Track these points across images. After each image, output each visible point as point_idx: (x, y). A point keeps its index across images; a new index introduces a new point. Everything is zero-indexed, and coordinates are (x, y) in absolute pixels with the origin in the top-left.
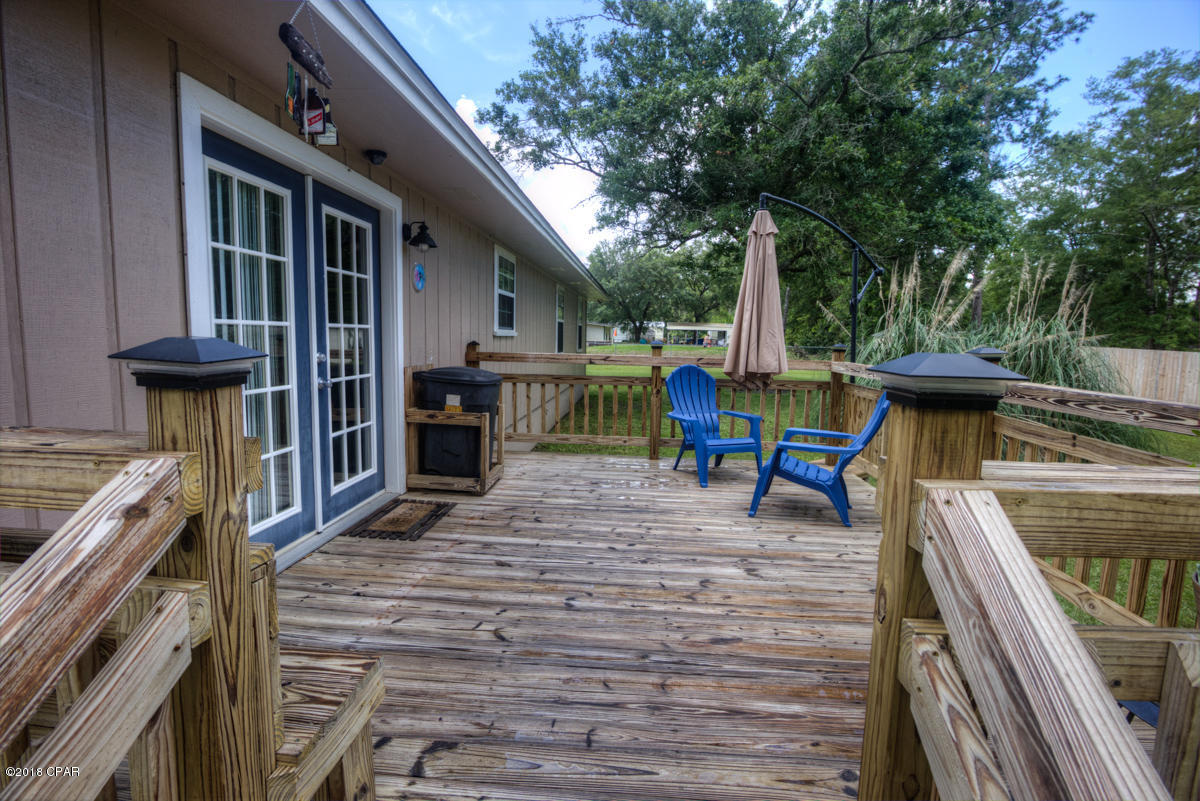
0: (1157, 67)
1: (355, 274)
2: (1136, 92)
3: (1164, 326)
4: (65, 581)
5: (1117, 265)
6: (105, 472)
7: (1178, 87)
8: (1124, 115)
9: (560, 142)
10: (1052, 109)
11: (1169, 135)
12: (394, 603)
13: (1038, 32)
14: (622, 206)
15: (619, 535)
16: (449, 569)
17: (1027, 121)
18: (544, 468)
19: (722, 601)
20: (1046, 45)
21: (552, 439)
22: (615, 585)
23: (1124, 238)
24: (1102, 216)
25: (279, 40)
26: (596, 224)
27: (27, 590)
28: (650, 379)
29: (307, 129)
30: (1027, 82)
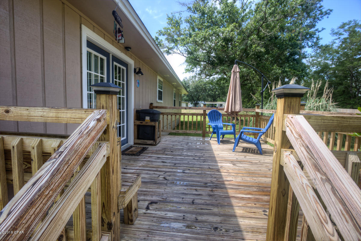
0: (352, 25)
1: (121, 82)
2: (346, 32)
3: (356, 102)
4: (88, 132)
5: (341, 84)
6: (87, 114)
7: (359, 31)
8: (342, 39)
9: (174, 47)
10: (320, 38)
11: (356, 45)
12: (135, 171)
13: (316, 15)
14: (192, 66)
15: (196, 155)
16: (149, 163)
17: (313, 41)
18: (172, 139)
19: (226, 171)
20: (318, 19)
21: (174, 131)
22: (196, 167)
23: (343, 76)
24: (337, 69)
25: (112, 15)
26: (185, 71)
27: (79, 134)
28: (203, 114)
29: (118, 38)
30: (313, 30)
